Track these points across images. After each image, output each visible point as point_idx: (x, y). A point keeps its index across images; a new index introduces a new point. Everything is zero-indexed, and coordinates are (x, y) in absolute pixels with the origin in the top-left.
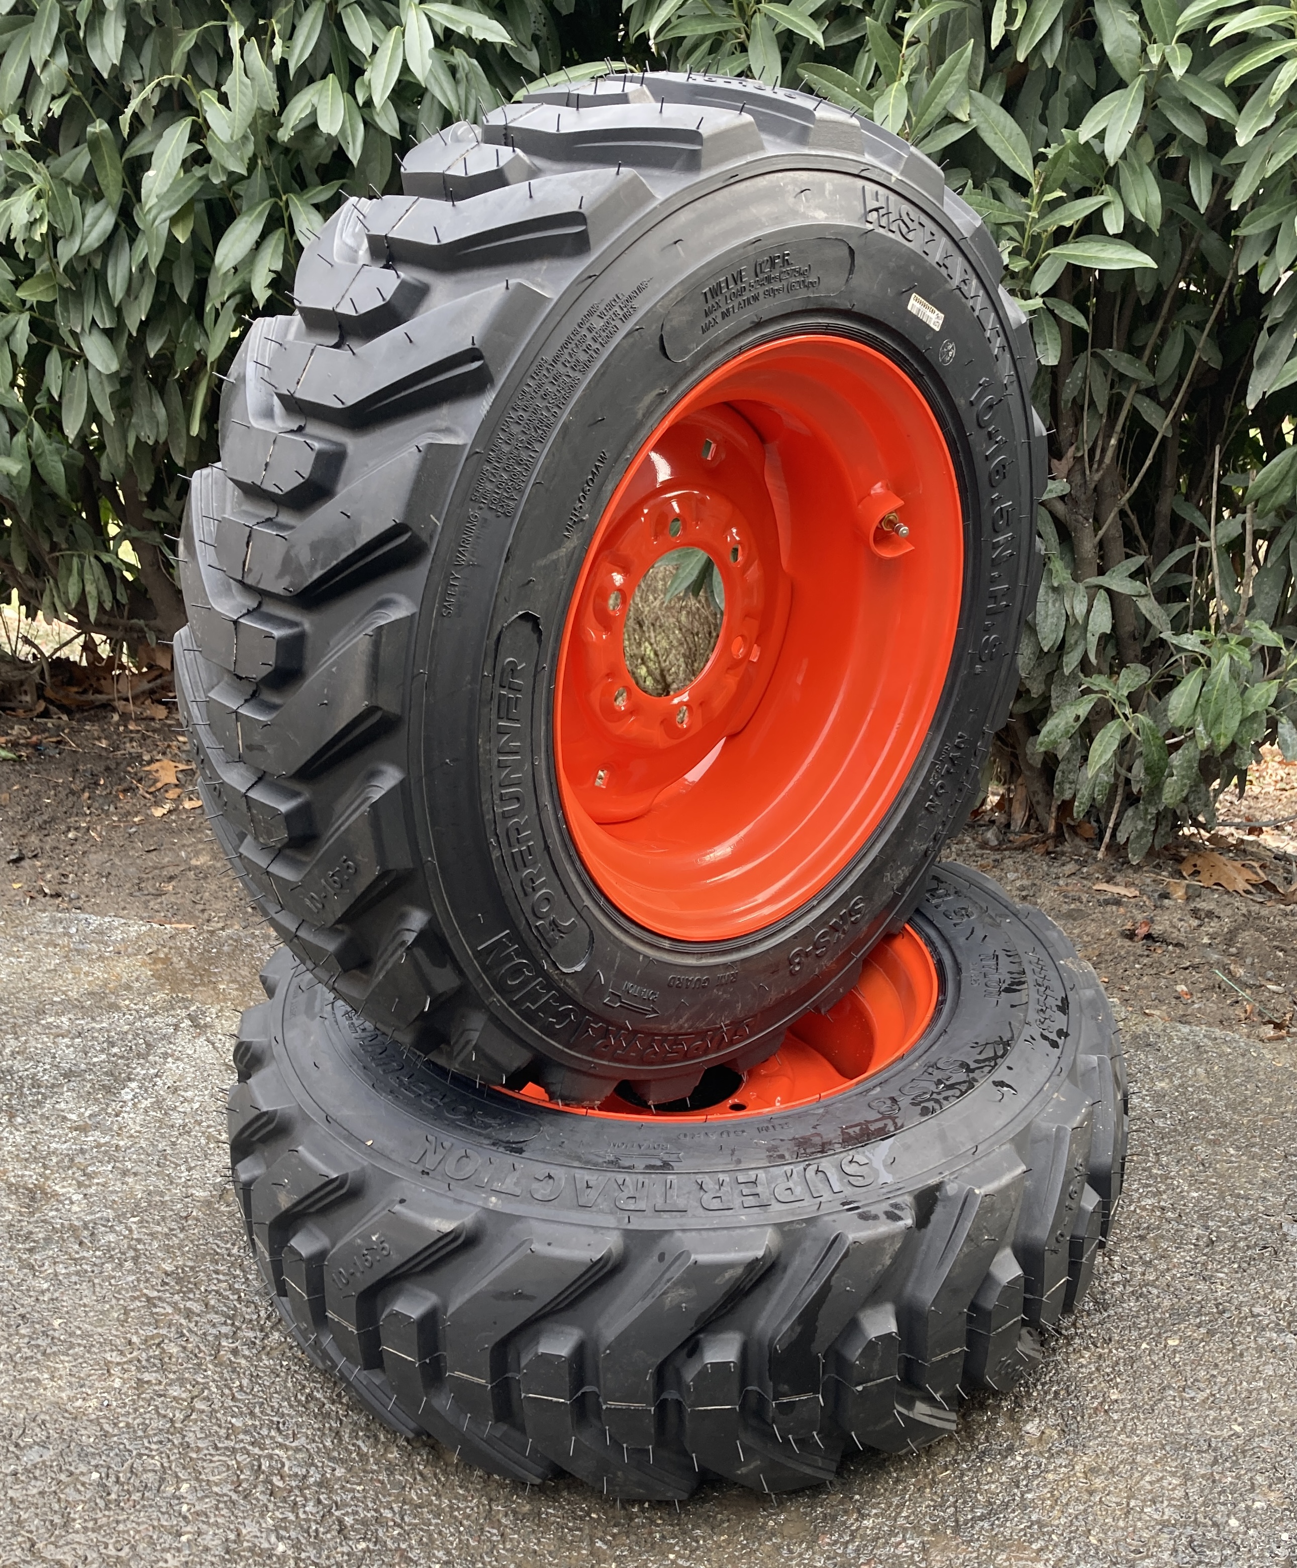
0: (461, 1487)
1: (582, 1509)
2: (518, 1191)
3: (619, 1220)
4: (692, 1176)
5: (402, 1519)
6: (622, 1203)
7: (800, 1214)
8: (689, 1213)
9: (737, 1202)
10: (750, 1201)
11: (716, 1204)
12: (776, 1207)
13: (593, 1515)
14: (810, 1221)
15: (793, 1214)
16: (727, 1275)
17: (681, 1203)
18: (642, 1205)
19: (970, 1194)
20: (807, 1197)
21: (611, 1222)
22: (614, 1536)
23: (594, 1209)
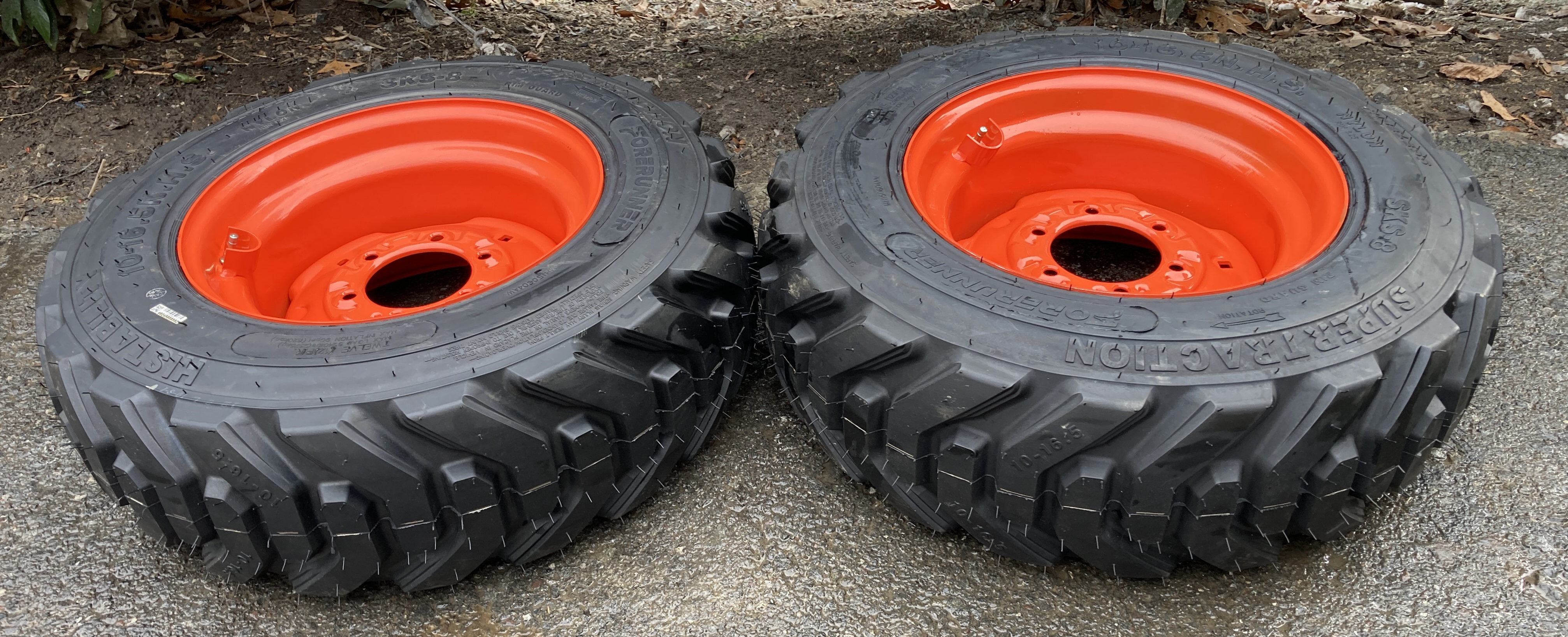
0: (1092, 595)
1: (1189, 588)
2: (1175, 368)
3: (1267, 373)
4: (1299, 328)
5: (1067, 629)
6: (1260, 360)
7: (1387, 340)
8: (1312, 356)
9: (1339, 340)
10: (1349, 339)
11: (1326, 346)
12: (1367, 338)
13: (1200, 590)
14: (1395, 343)
15: (1382, 340)
16: (1361, 396)
17: (1303, 351)
18: (1276, 358)
19: (1477, 297)
20: (1380, 325)
21: (1260, 375)
22: (1224, 600)
23: (1241, 369)
